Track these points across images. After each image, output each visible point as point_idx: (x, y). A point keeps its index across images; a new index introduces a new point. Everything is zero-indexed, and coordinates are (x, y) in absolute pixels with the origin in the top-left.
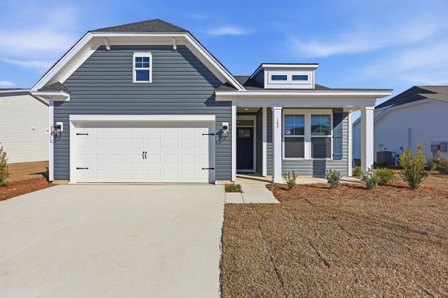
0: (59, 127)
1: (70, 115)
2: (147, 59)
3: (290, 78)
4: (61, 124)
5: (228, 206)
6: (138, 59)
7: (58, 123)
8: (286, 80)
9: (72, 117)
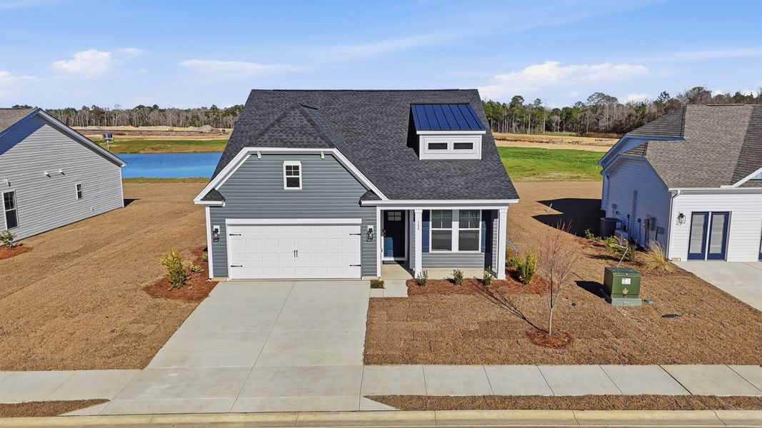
0: (217, 230)
1: (226, 219)
2: (296, 168)
3: (451, 146)
4: (218, 227)
5: (372, 300)
6: (288, 168)
7: (215, 227)
8: (446, 149)
9: (228, 221)
